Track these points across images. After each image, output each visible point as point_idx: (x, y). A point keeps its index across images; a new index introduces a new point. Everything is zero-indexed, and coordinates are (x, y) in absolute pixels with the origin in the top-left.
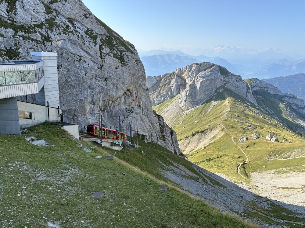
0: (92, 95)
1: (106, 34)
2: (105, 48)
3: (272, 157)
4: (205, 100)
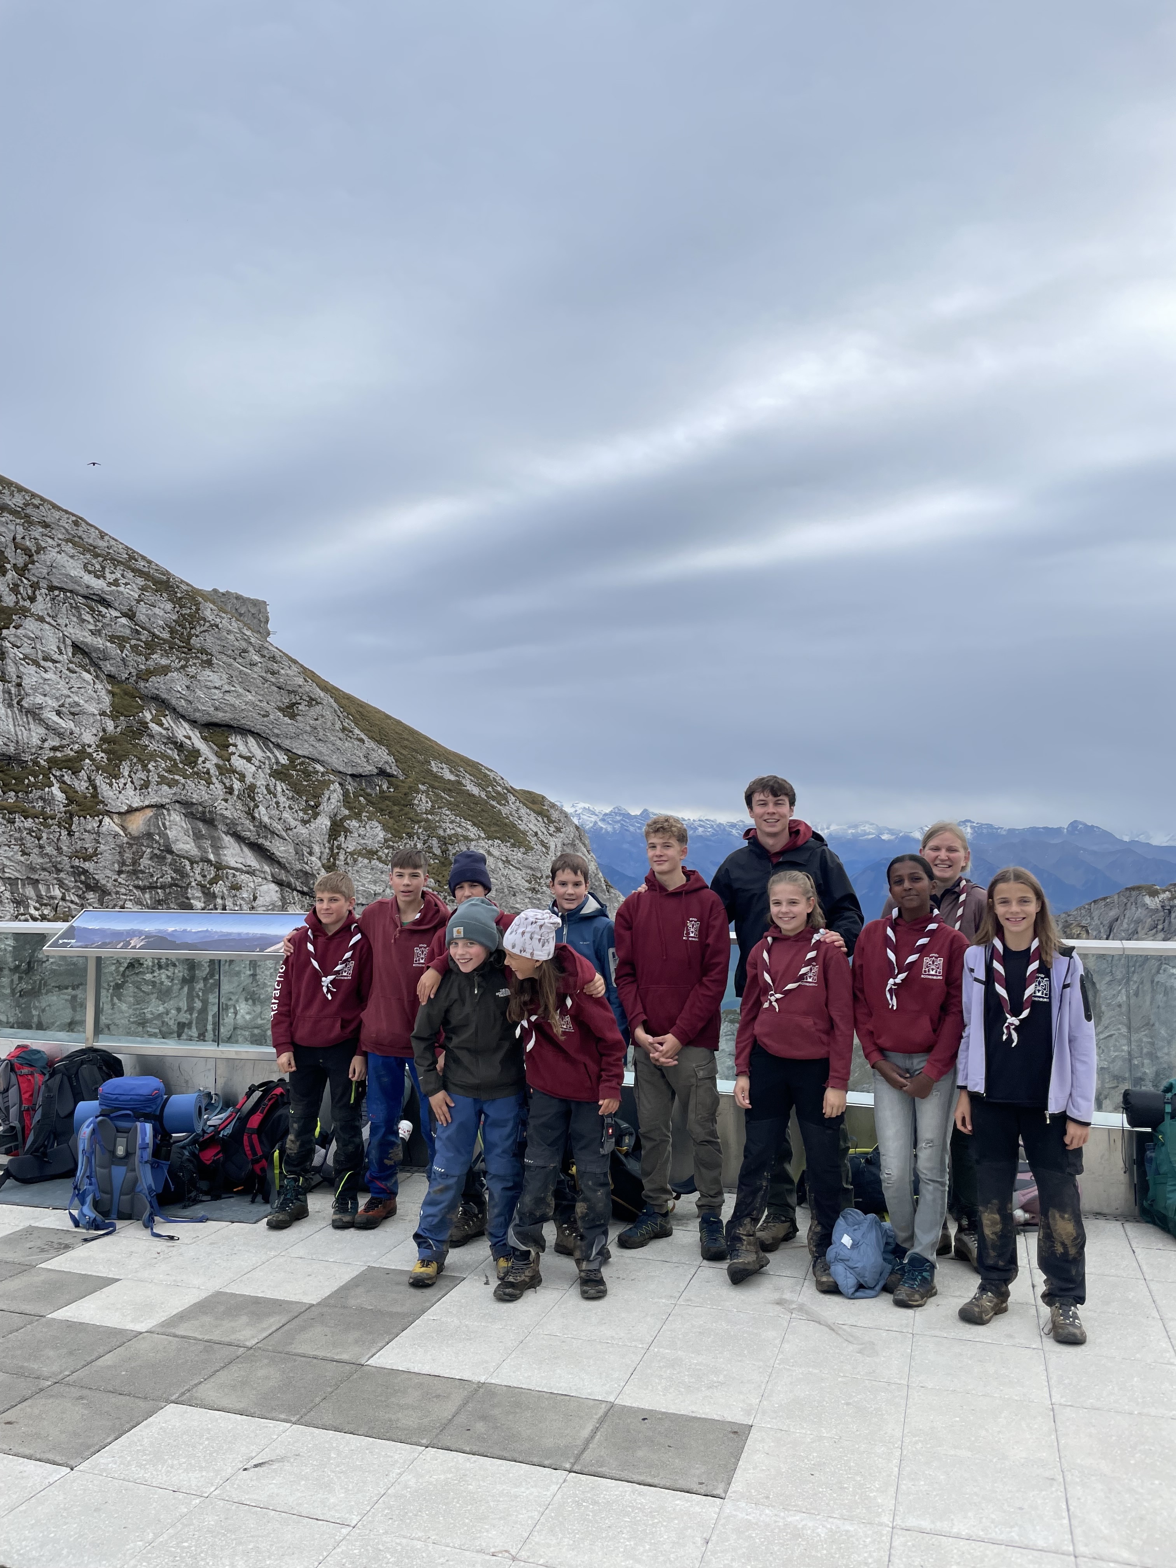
1: (389, 770)
2: (362, 831)
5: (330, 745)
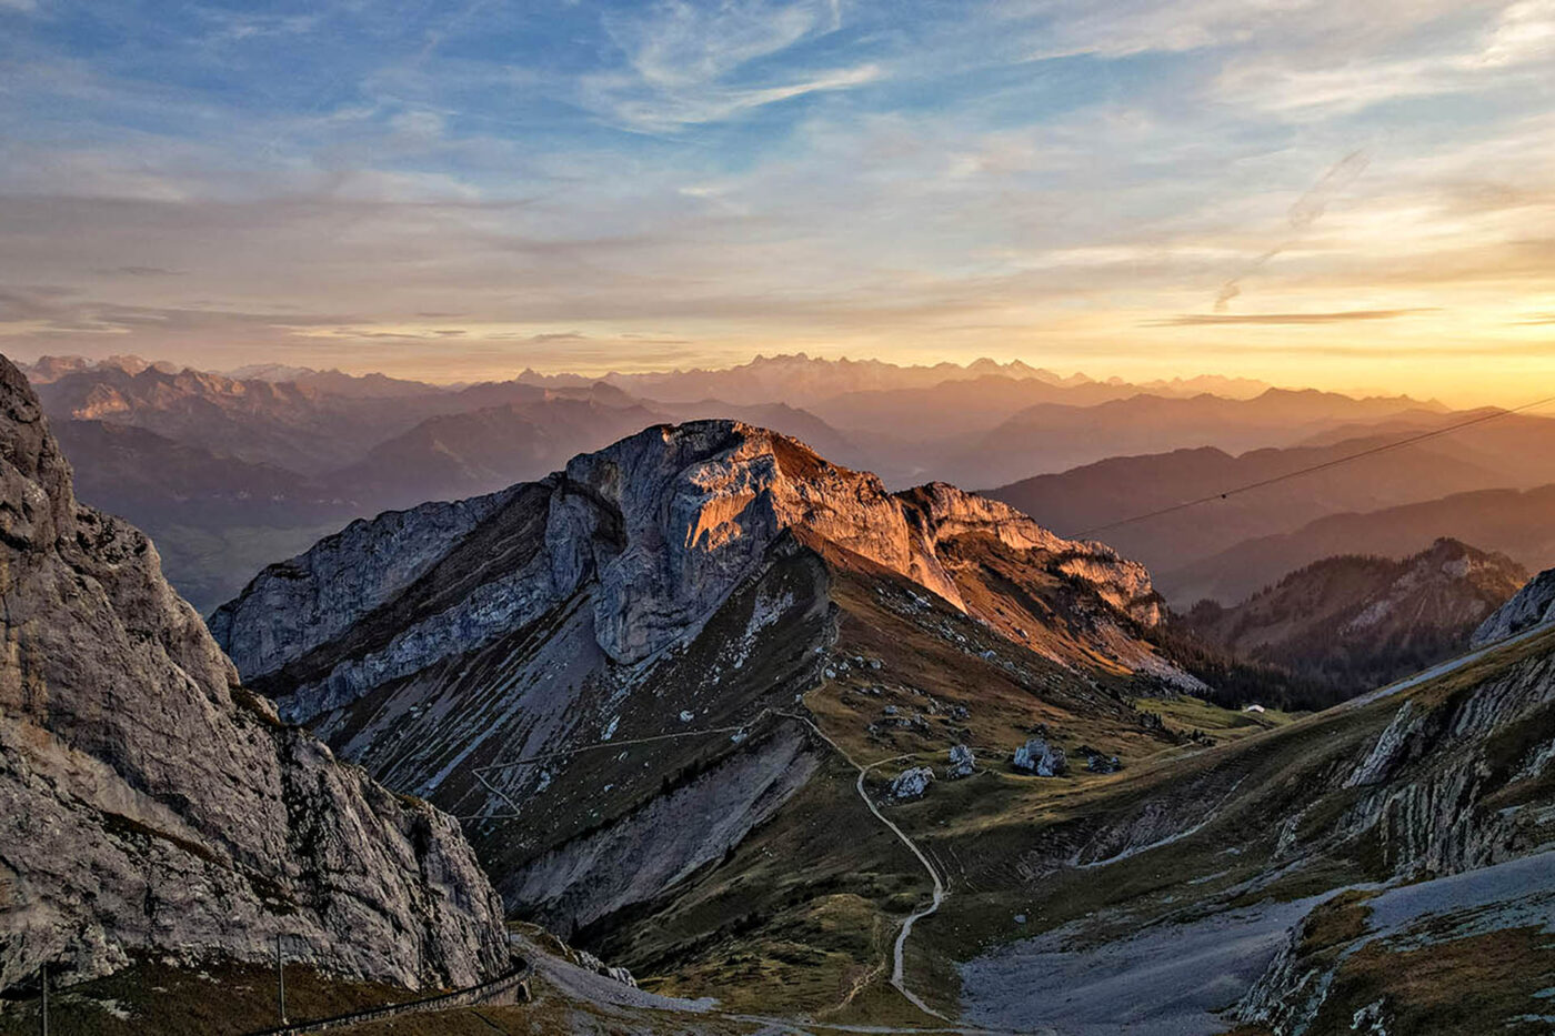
3: (1050, 859)
4: (720, 602)
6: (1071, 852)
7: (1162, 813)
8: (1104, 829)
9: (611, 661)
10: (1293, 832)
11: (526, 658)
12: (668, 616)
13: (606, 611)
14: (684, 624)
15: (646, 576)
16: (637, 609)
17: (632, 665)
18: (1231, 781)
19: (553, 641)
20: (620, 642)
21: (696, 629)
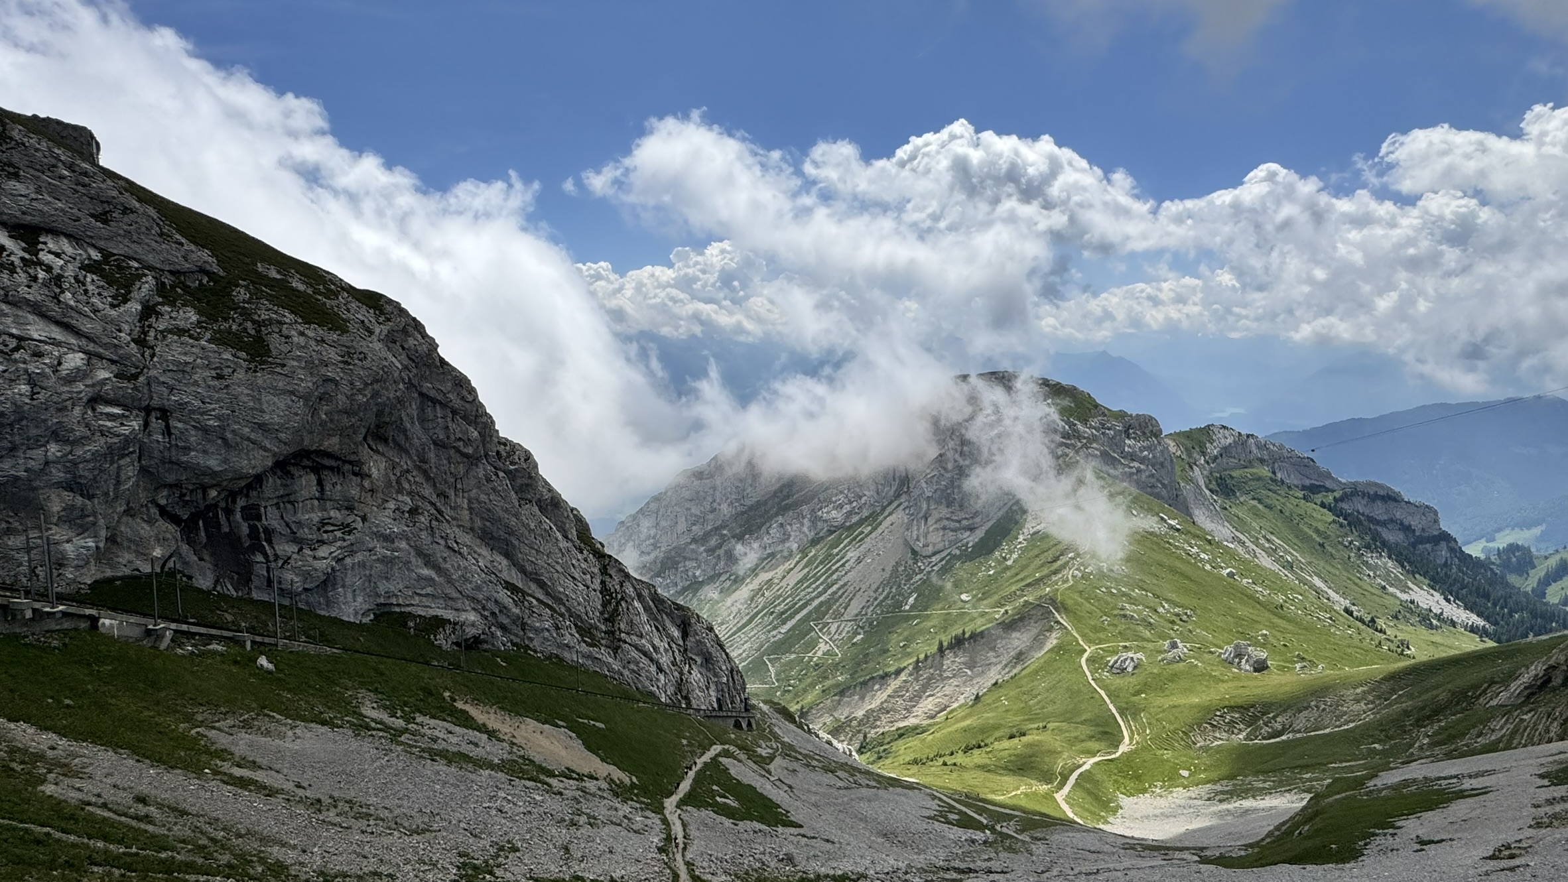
0: (68, 464)
1: (208, 268)
2: (174, 315)
3: (1220, 733)
4: (1000, 514)
5: (146, 247)
6: (1240, 730)
7: (1324, 710)
8: (1271, 715)
9: (914, 552)
10: (1428, 736)
11: (854, 546)
12: (959, 522)
13: (912, 514)
14: (971, 529)
15: (943, 491)
16: (935, 515)
17: (930, 557)
18: (1394, 691)
19: (873, 535)
20: (922, 539)
21: (980, 533)
